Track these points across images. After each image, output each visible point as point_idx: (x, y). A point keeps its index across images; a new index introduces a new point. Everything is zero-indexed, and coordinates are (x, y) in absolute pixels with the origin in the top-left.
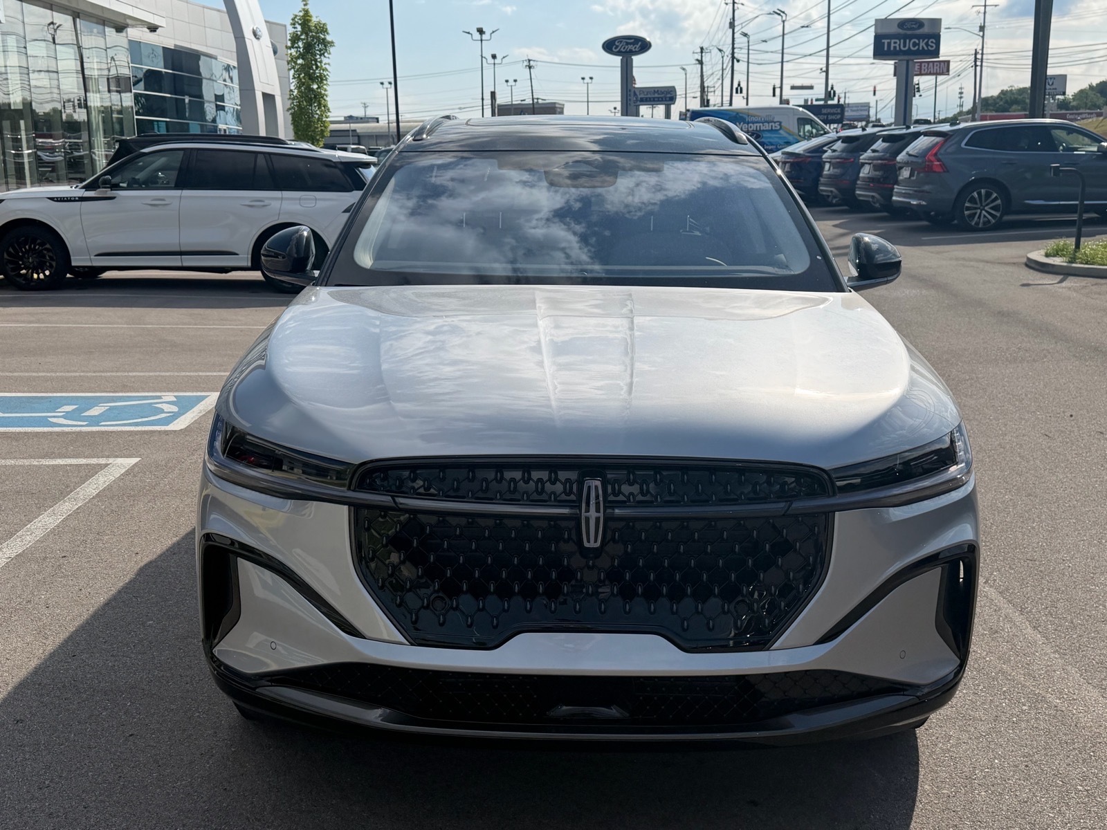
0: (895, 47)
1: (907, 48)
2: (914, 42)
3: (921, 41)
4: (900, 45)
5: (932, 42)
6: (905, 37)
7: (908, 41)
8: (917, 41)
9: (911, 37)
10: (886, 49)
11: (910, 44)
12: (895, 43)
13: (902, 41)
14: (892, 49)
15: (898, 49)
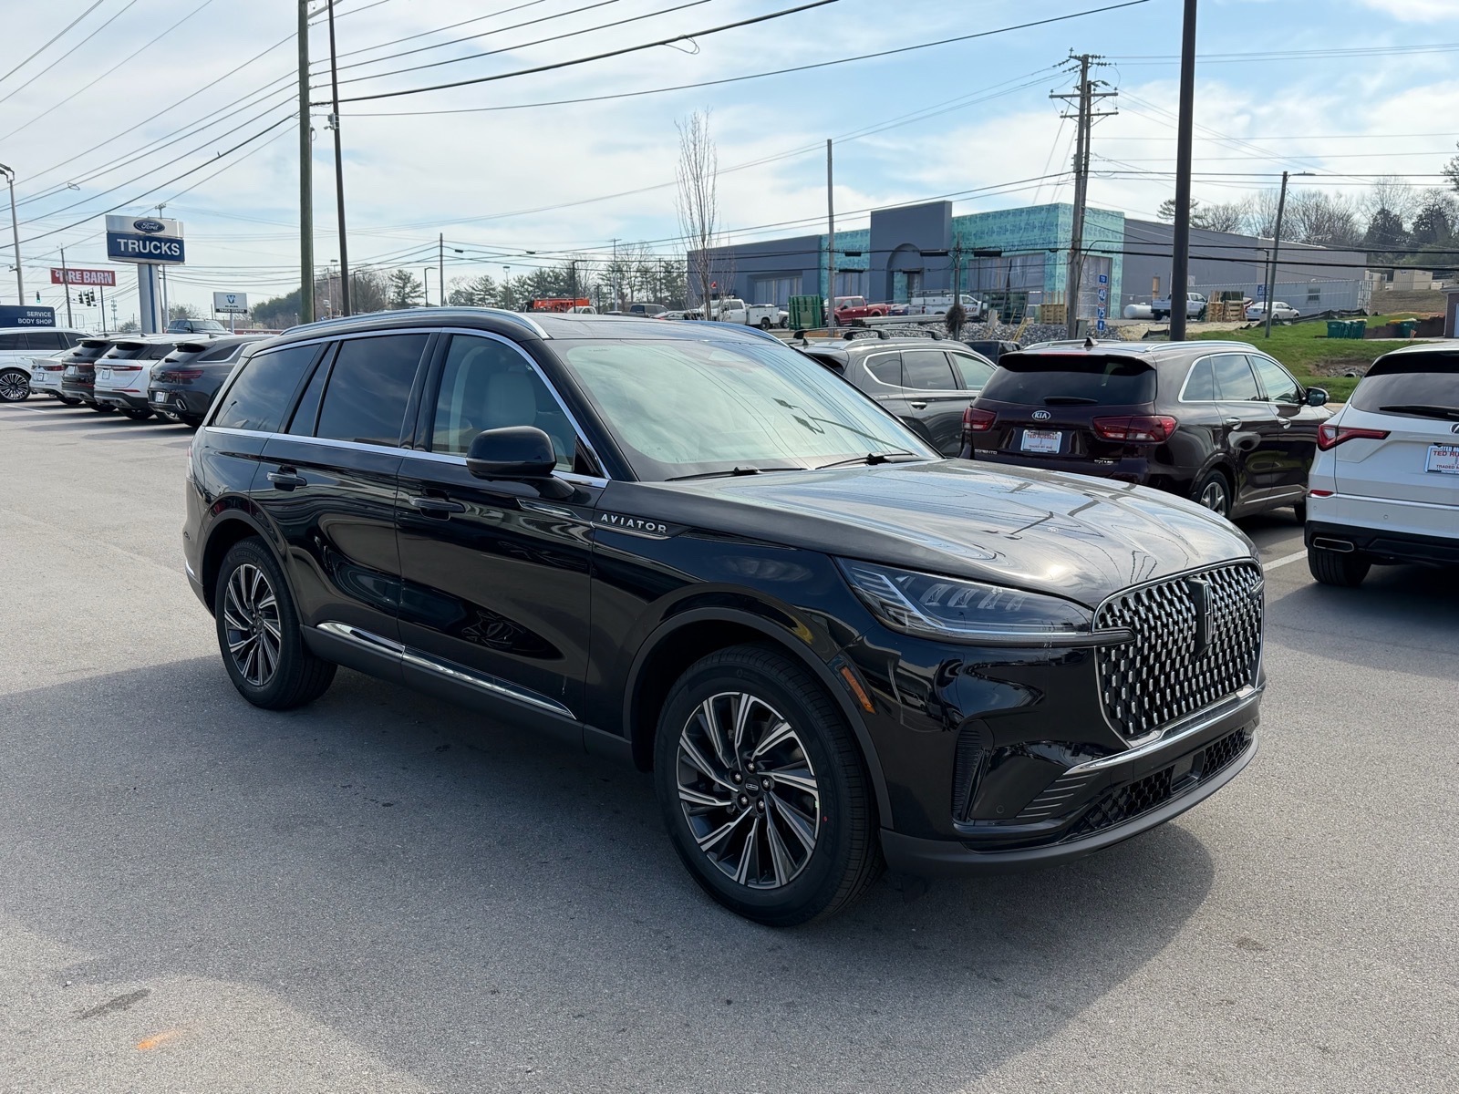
0: (133, 249)
1: (147, 251)
2: (155, 246)
3: (163, 244)
4: (139, 246)
5: (175, 247)
6: (145, 239)
7: (148, 243)
8: (159, 245)
9: (152, 239)
10: (123, 249)
11: (150, 247)
12: (134, 244)
13: (141, 242)
14: (130, 250)
15: (137, 250)
